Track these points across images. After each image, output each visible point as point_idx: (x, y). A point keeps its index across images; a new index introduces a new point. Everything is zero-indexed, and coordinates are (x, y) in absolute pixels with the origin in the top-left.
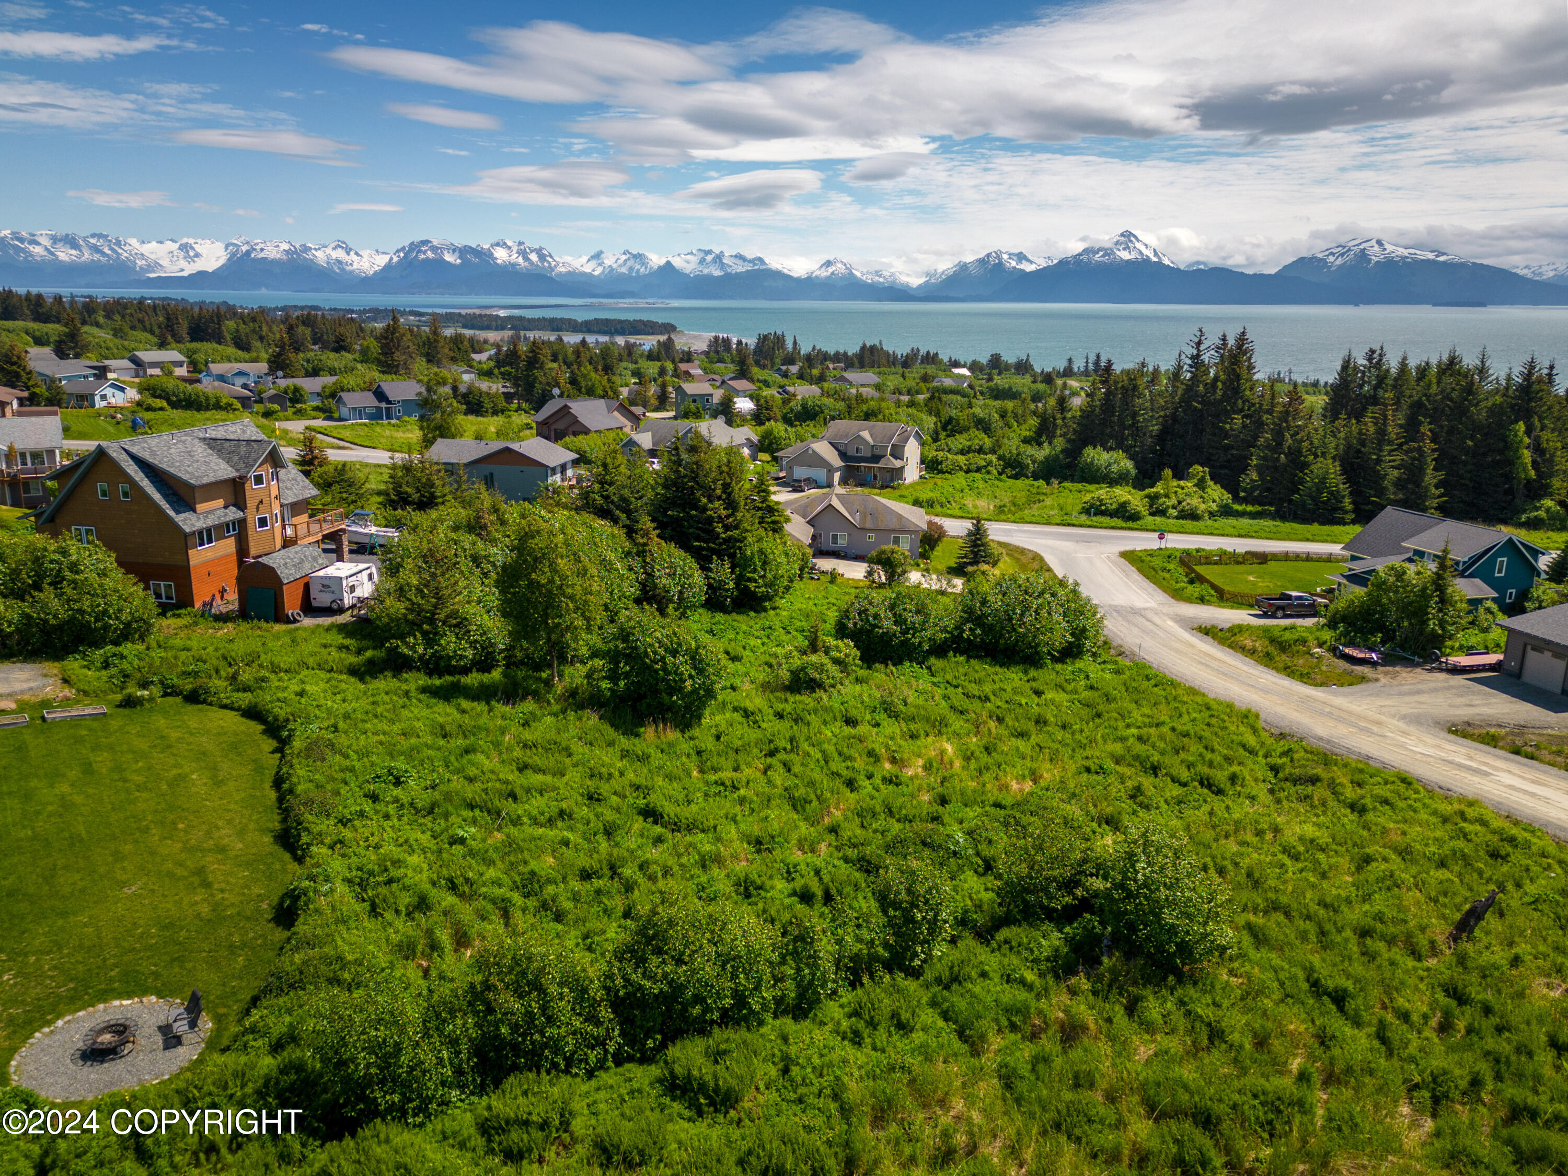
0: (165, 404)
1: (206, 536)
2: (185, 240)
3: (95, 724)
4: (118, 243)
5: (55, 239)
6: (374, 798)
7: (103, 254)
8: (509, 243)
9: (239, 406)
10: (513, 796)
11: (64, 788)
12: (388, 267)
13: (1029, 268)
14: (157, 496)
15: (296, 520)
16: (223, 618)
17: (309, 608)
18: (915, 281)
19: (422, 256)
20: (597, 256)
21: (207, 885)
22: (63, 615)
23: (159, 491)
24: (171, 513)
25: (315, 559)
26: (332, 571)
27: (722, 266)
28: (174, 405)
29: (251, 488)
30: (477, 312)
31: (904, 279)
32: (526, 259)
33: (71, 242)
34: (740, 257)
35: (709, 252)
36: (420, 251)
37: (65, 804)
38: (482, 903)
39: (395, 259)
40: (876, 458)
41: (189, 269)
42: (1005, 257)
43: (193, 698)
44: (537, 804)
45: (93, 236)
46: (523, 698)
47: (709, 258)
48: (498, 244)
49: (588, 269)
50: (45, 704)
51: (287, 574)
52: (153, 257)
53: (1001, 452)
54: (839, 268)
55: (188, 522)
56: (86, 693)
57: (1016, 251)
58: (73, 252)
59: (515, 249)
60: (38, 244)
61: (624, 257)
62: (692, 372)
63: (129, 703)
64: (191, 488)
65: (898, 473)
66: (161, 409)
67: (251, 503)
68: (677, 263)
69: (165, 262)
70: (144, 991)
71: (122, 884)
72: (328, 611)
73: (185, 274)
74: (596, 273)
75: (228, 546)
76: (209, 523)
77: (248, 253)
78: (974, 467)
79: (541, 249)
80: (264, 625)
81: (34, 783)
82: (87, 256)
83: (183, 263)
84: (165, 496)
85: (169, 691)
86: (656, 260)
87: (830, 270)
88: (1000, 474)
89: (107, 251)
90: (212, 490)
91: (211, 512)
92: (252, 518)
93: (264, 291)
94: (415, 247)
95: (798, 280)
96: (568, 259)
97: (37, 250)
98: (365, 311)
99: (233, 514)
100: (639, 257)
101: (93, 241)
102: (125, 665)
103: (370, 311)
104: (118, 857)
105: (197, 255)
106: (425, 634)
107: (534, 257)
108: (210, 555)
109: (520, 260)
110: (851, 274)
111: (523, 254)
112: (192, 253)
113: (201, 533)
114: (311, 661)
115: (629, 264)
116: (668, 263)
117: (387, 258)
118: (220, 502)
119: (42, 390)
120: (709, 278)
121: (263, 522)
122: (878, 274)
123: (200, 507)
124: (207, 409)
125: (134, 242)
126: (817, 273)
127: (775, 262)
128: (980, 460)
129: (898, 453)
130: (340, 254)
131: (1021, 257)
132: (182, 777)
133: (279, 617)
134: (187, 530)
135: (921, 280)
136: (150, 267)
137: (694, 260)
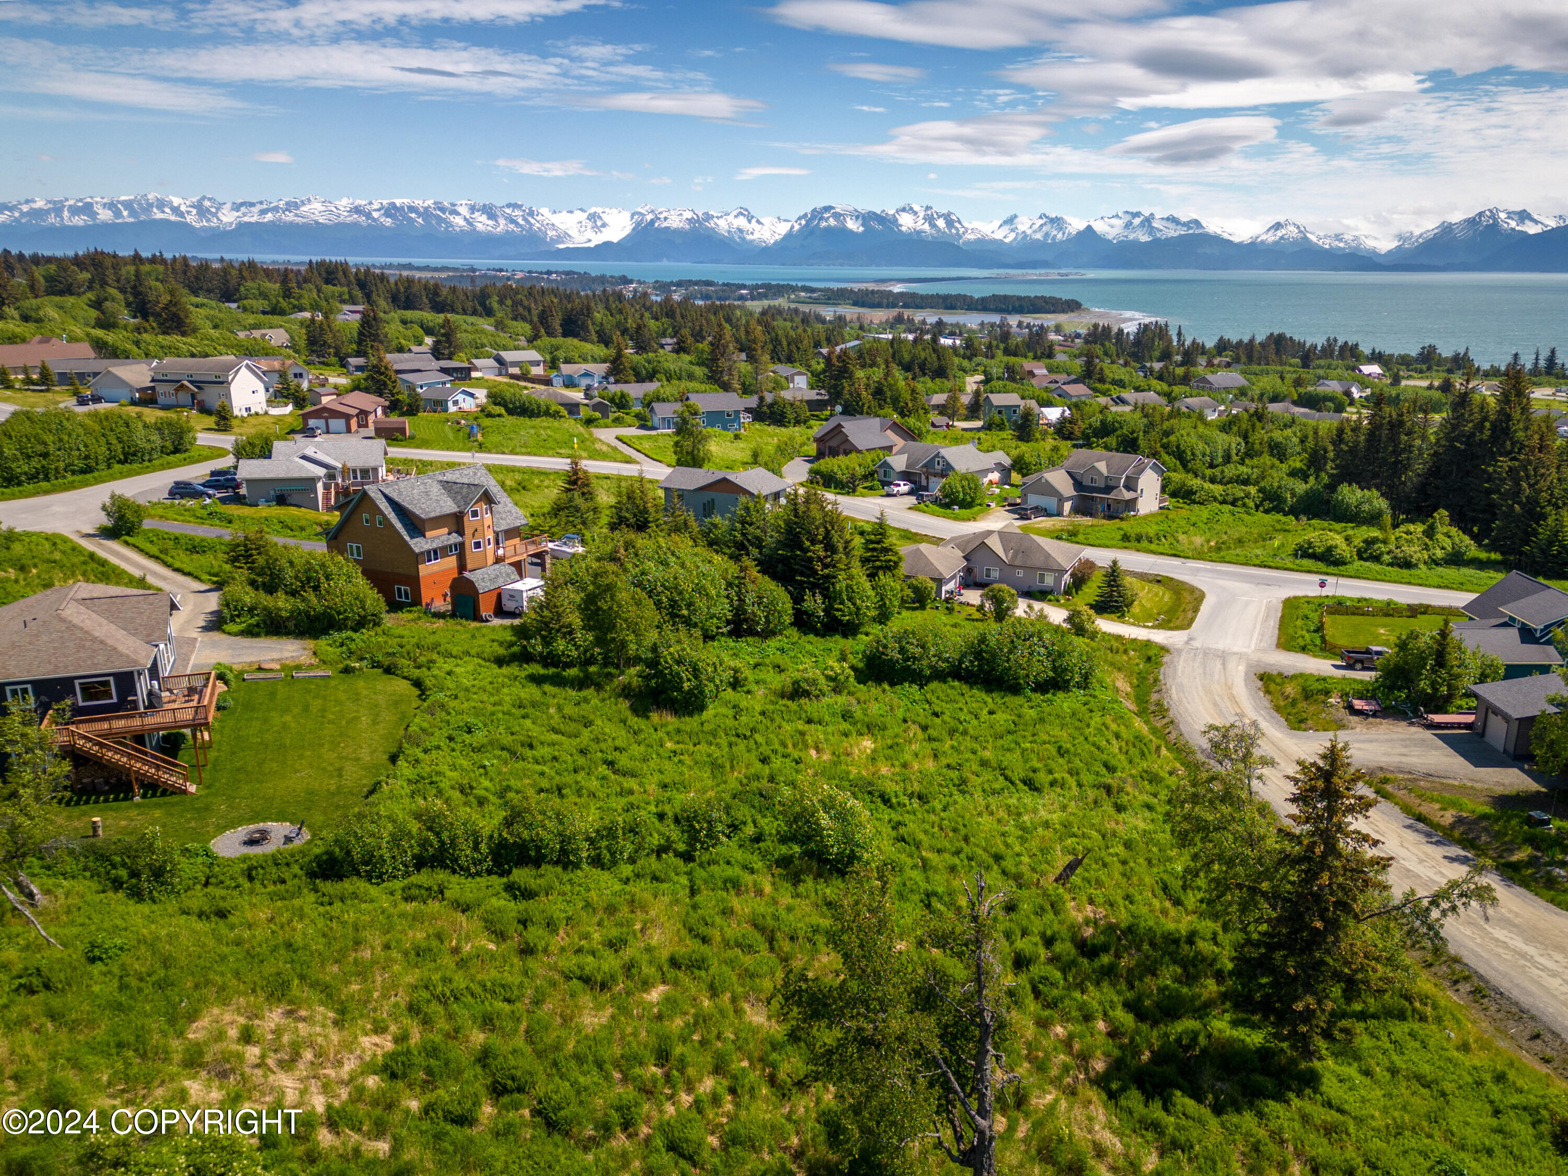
0: (503, 411)
1: (435, 554)
2: (593, 210)
3: (321, 683)
4: (531, 213)
5: (473, 209)
6: (451, 739)
7: (517, 224)
8: (916, 208)
9: (565, 413)
10: (531, 746)
11: (288, 718)
12: (789, 236)
13: (1532, 229)
14: (398, 526)
15: (509, 543)
16: (438, 615)
17: (500, 612)
18: (1384, 244)
19: (824, 224)
20: (1010, 221)
21: (340, 776)
22: (319, 609)
23: (401, 521)
24: (407, 538)
25: (508, 575)
26: (519, 586)
27: (1151, 230)
28: (510, 412)
29: (469, 520)
30: (871, 287)
31: (1370, 243)
32: (933, 226)
33: (490, 211)
34: (1173, 220)
35: (1137, 214)
36: (821, 219)
37: (285, 726)
38: (471, 798)
39: (797, 227)
40: (1109, 489)
41: (597, 239)
42: (1503, 216)
43: (389, 670)
44: (544, 751)
45: (509, 206)
46: (588, 687)
47: (1137, 221)
48: (904, 210)
49: (999, 236)
50: (298, 668)
51: (482, 587)
52: (563, 227)
53: (1262, 484)
54: (1292, 232)
55: (418, 545)
56: (324, 662)
57: (1519, 209)
58: (490, 222)
59: (922, 214)
60: (458, 214)
61: (1041, 222)
62: (1036, 372)
63: (347, 670)
64: (423, 521)
65: (1131, 504)
66: (500, 415)
67: (468, 531)
68: (1100, 227)
69: (573, 233)
70: (285, 820)
71: (297, 771)
72: (512, 615)
73: (592, 245)
74: (1007, 240)
75: (451, 562)
76: (435, 546)
77: (652, 222)
78: (1230, 498)
79: (949, 214)
80: (464, 622)
81: (273, 714)
82: (502, 226)
83: (589, 234)
84: (405, 526)
85: (376, 665)
86: (1076, 224)
87: (1279, 234)
88: (1257, 507)
89: (520, 221)
90: (438, 521)
91: (438, 537)
92: (469, 542)
93: (665, 263)
94: (818, 214)
95: (1240, 245)
96: (976, 224)
97: (459, 221)
98: (757, 287)
99: (455, 538)
100: (1057, 222)
101: (508, 211)
102: (353, 646)
103: (763, 286)
104: (301, 757)
105: (604, 225)
106: (543, 638)
107: (941, 223)
108: (436, 569)
109: (926, 227)
110: (1306, 238)
111: (930, 219)
112: (599, 223)
113: (429, 552)
114: (473, 652)
115: (1045, 229)
116: (1089, 228)
117: (788, 225)
118: (446, 530)
119: (403, 397)
120: (1135, 245)
121: (478, 545)
122: (1338, 237)
123: (428, 534)
124: (538, 415)
125: (544, 211)
126: (1264, 237)
127: (1213, 225)
128: (1238, 491)
129: (1131, 485)
130: (742, 222)
131: (1524, 216)
132: (356, 718)
133: (477, 617)
134: (417, 550)
135: (1394, 244)
136: (560, 239)
137: (1118, 223)
